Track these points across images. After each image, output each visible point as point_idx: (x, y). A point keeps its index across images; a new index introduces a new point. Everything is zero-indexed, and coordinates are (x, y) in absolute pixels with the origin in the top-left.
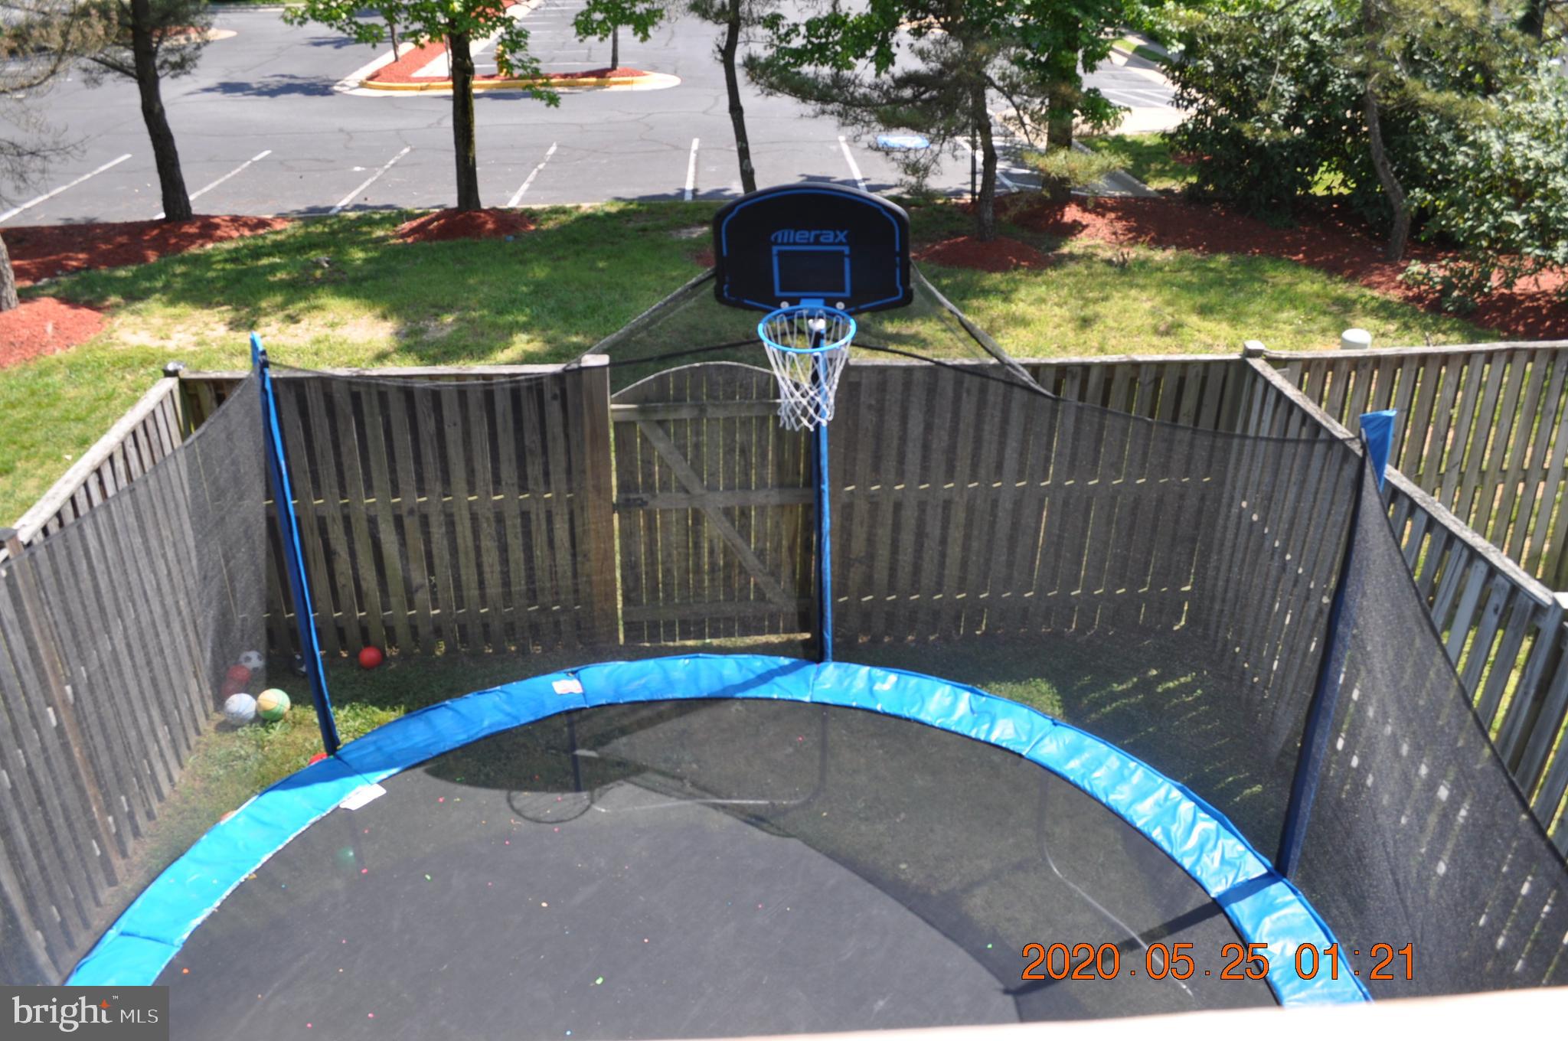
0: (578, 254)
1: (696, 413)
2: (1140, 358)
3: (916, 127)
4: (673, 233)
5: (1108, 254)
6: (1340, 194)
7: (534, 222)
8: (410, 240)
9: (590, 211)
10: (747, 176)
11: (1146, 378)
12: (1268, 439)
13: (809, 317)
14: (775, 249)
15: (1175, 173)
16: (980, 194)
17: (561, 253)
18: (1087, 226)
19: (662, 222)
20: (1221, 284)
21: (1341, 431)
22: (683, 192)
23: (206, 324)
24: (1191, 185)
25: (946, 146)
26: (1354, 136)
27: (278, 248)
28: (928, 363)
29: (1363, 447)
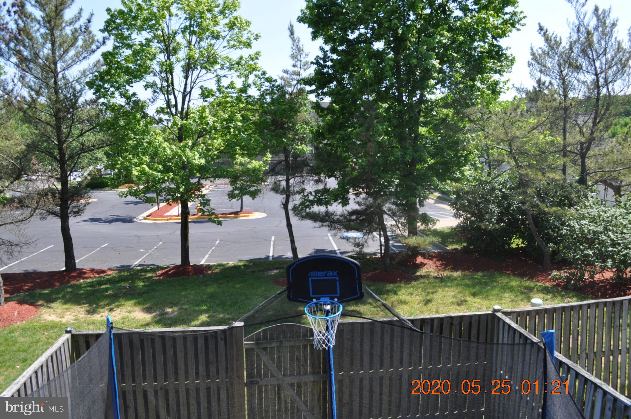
0: (228, 282)
1: (279, 344)
2: (453, 315)
3: (358, 230)
4: (266, 273)
5: (436, 274)
6: (522, 247)
7: (210, 270)
8: (161, 278)
9: (233, 265)
10: (294, 250)
11: (456, 323)
12: (507, 344)
13: (324, 305)
14: (310, 279)
15: (457, 242)
16: (384, 253)
17: (221, 281)
18: (426, 264)
19: (261, 269)
20: (481, 284)
21: (535, 339)
22: (268, 257)
23: (79, 312)
24: (464, 246)
25: (370, 236)
26: (524, 225)
27: (109, 281)
28: (370, 321)
29: (544, 344)
